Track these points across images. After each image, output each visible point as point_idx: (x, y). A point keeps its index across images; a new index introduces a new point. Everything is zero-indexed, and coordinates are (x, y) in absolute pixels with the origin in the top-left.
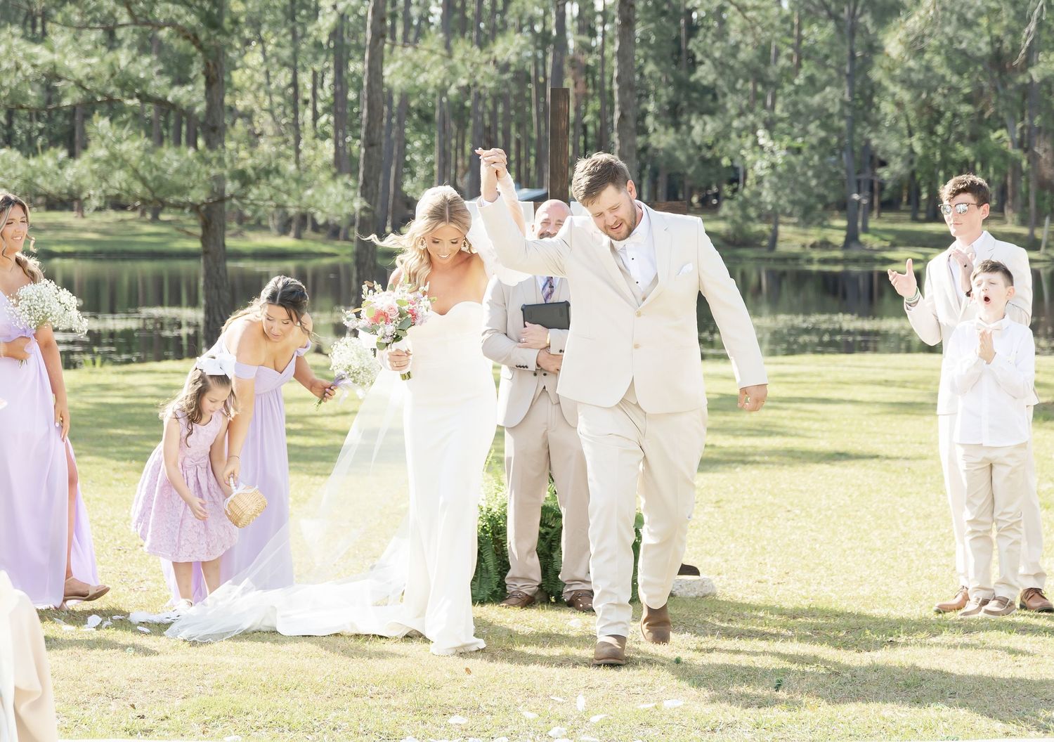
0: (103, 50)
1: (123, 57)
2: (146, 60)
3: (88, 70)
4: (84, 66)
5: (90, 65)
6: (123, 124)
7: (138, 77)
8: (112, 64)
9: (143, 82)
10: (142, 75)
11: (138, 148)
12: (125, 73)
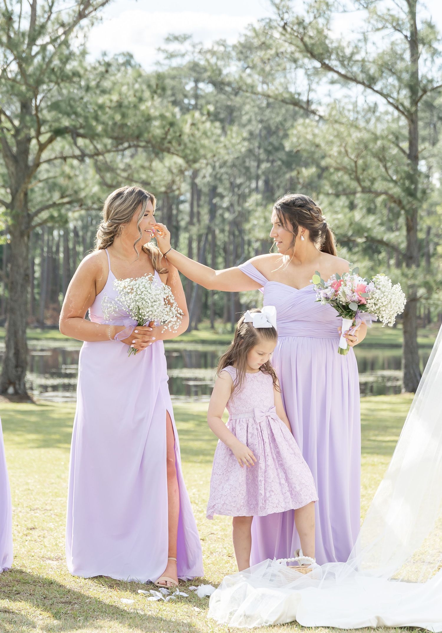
0: (347, 210)
1: (357, 215)
2: (372, 218)
3: (336, 222)
4: (334, 220)
5: (338, 219)
6: (355, 253)
7: (366, 227)
8: (350, 219)
9: (368, 230)
10: (369, 226)
11: (364, 267)
12: (358, 224)
